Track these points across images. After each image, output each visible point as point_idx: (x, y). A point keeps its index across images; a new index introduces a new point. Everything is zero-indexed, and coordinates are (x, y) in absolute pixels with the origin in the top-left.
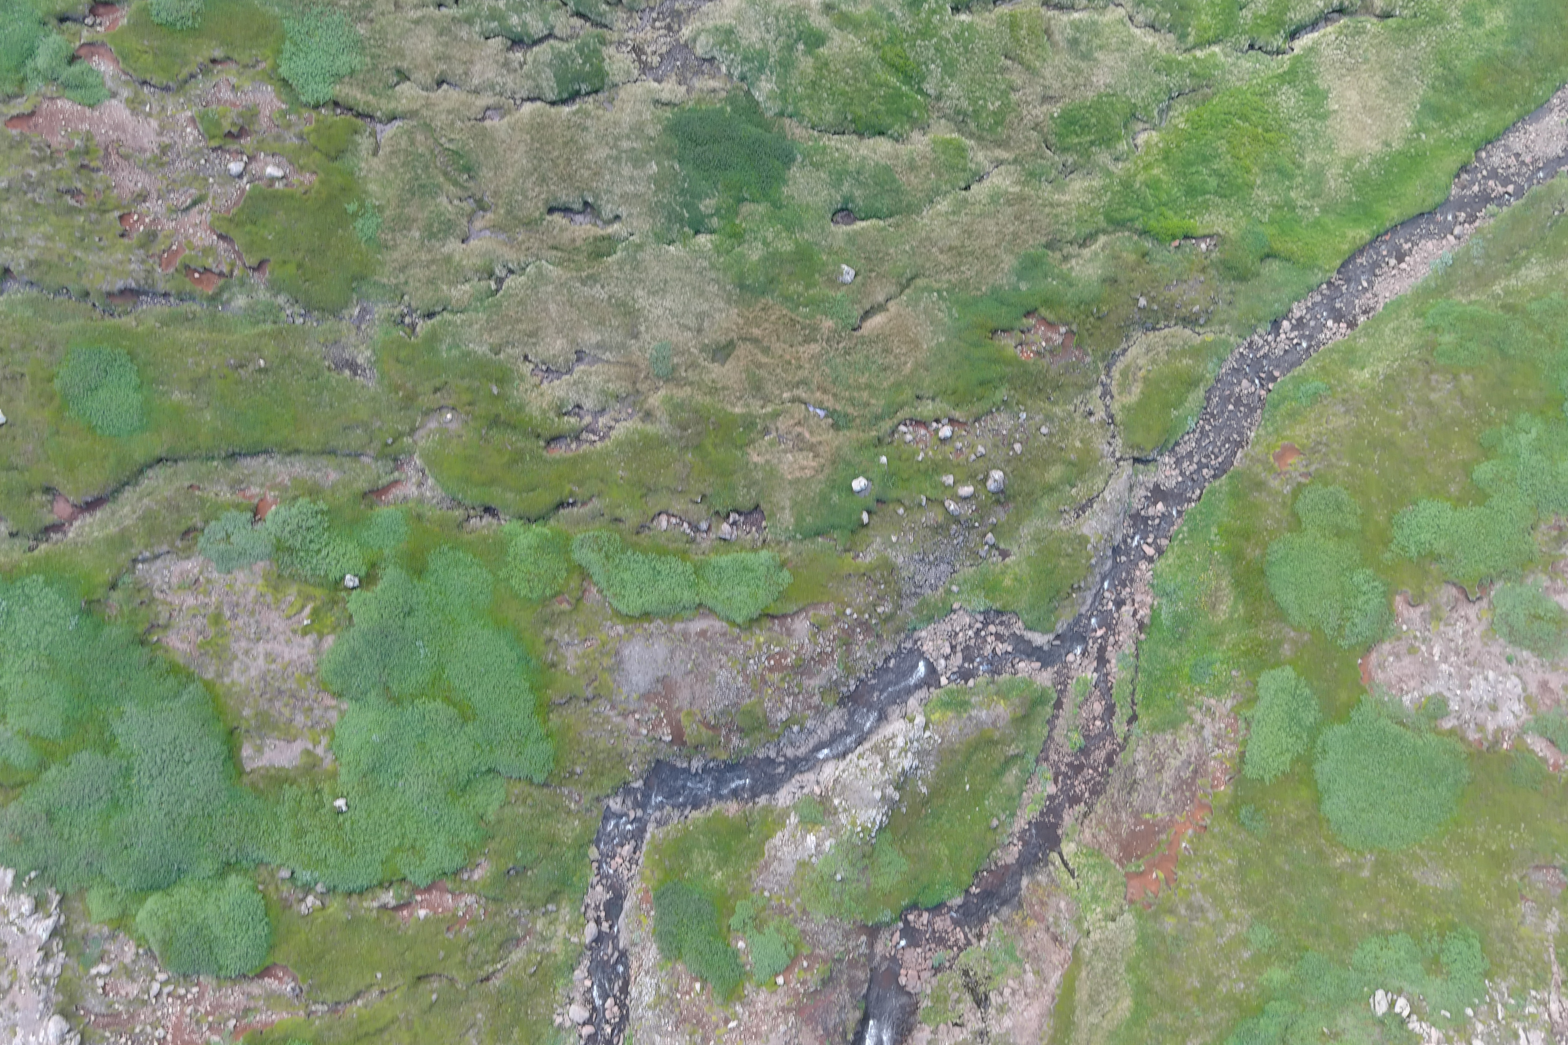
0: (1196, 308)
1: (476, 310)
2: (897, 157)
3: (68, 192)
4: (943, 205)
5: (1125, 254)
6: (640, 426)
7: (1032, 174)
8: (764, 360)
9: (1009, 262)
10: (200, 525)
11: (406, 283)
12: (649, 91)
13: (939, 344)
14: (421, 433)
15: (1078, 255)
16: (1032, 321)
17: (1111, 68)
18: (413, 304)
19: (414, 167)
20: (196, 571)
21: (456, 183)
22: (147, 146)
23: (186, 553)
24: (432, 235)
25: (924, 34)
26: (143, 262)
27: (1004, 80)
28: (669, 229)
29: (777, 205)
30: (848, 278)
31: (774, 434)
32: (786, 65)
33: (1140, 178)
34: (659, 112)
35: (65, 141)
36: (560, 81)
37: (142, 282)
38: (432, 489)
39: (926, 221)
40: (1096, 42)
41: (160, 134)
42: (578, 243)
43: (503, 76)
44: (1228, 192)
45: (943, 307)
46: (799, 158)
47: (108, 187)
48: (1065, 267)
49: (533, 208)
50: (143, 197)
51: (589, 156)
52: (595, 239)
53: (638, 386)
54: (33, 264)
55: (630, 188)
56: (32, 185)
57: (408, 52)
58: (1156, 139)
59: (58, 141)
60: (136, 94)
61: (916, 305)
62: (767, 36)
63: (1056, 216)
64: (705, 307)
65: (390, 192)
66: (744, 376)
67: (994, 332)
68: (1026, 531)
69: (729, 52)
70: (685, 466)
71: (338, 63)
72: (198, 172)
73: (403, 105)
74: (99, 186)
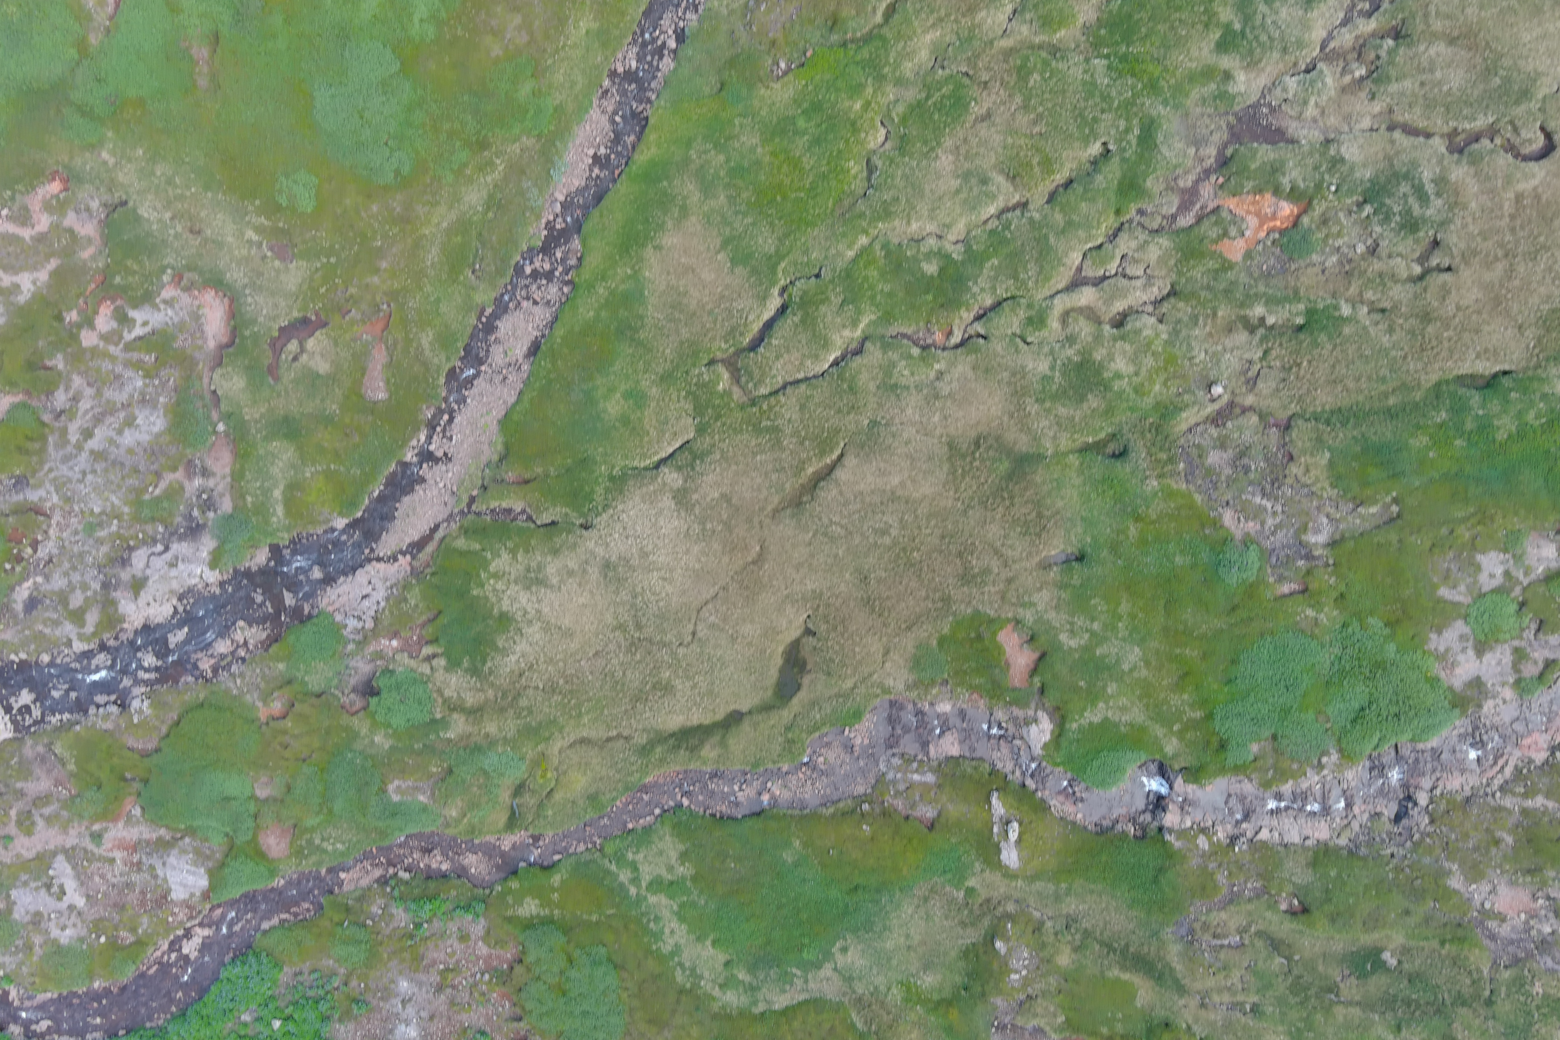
5: (853, 14)
7: (970, 39)
17: (939, 177)
25: (1128, 105)
27: (1034, 111)
33: (870, 91)
40: (963, 194)
44: (782, 124)
58: (870, 138)
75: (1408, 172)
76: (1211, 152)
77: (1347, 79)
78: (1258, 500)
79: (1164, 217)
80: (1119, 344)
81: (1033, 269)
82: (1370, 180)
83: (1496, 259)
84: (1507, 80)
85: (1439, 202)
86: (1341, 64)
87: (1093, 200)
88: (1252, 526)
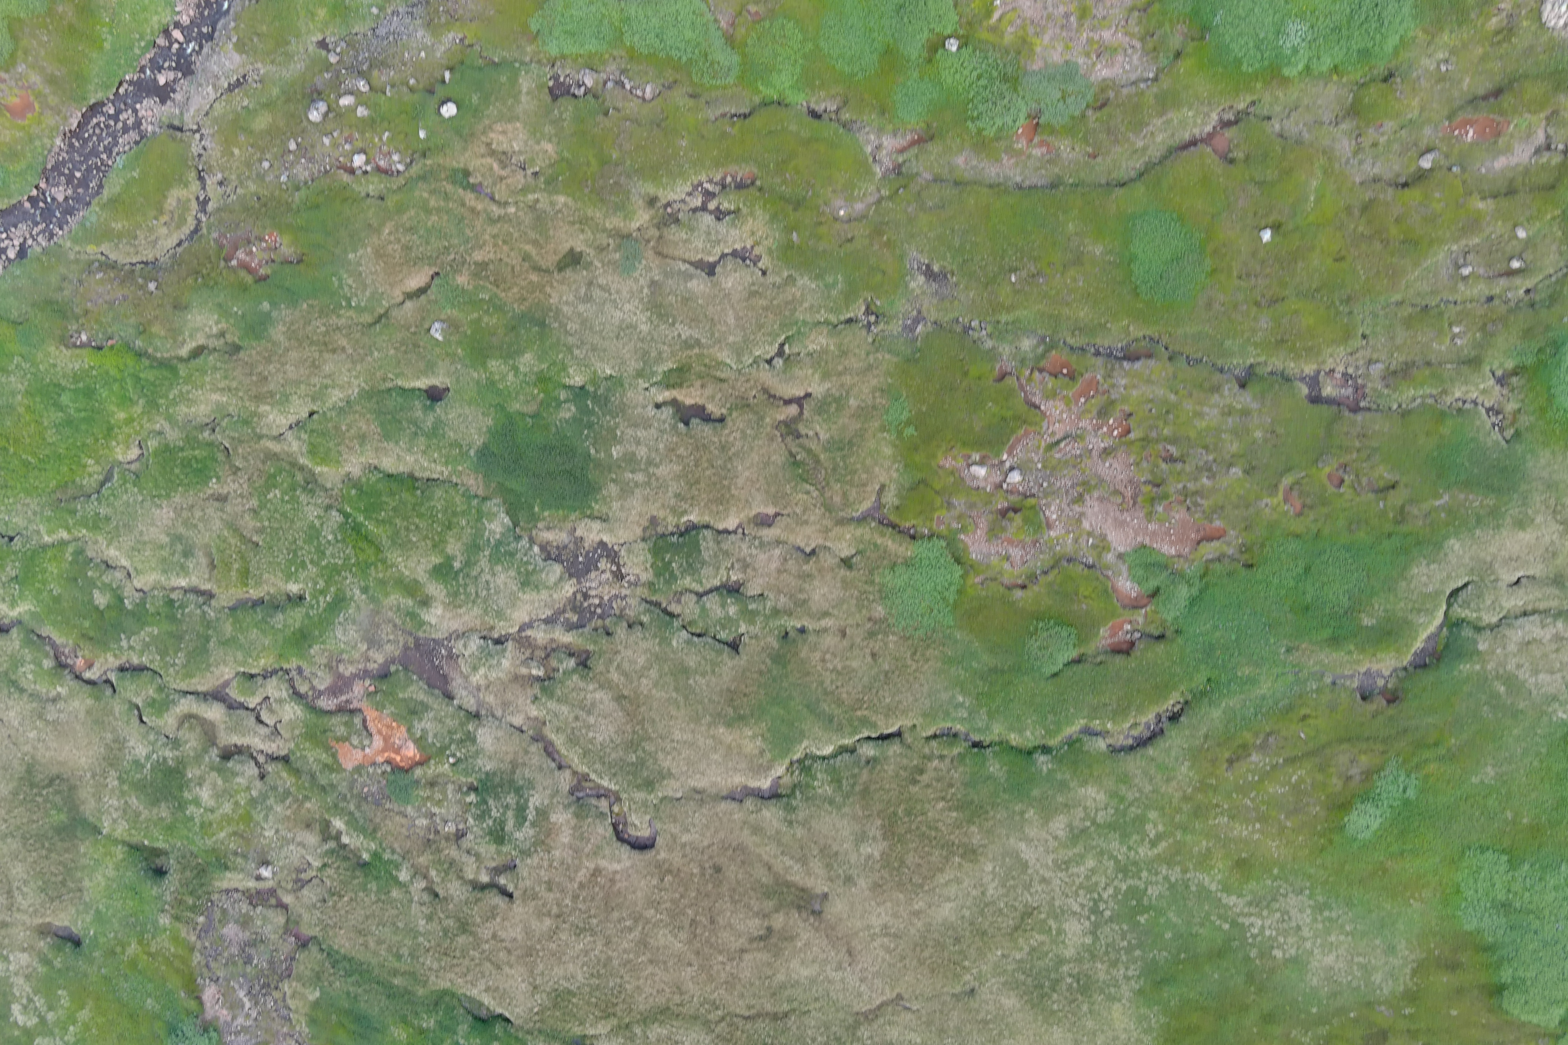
0: (99, 276)
1: (805, 323)
2: (377, 450)
3: (1175, 461)
4: (336, 396)
5: (163, 333)
6: (660, 193)
7: (246, 422)
8: (528, 248)
9: (278, 333)
10: (1090, 112)
11: (868, 354)
12: (611, 531)
13: (355, 251)
14: (871, 199)
15: (209, 337)
16: (262, 272)
17: (153, 524)
18: (864, 332)
19: (846, 469)
20: (1099, 66)
21: (809, 451)
22: (1096, 504)
23: (1105, 86)
24: (837, 400)
25: (336, 570)
26: (1113, 386)
27: (261, 521)
28: (608, 390)
29: (500, 407)
30: (437, 325)
31: (529, 172)
32: (474, 548)
33: (138, 409)
34: (605, 510)
35: (1173, 514)
36: (696, 547)
37: (1117, 366)
38: (868, 142)
39: (356, 382)
40: (165, 553)
41: (1082, 514)
42: (698, 383)
43: (751, 555)
44: (51, 388)
45: (346, 289)
46: (472, 453)
47: (1138, 464)
48: (223, 325)
49: (738, 422)
50: (1106, 452)
51: (677, 468)
52: (681, 385)
53: (657, 234)
54: (1216, 389)
55: (641, 433)
56: (1208, 468)
57: (839, 585)
58: (118, 450)
59: (1179, 515)
60: (1100, 556)
61: (373, 294)
62: (488, 577)
63: (226, 378)
64: (581, 308)
65: (871, 444)
66: (551, 232)
67: (300, 261)
68: (298, 67)
69: (528, 563)
70: (621, 146)
71: (906, 577)
72: (1051, 475)
73: (849, 533)
74: (1145, 464)
75: (522, 787)
76: (379, 658)
77: (524, 671)
78: (241, 994)
79: (313, 688)
80: (214, 774)
81: (180, 659)
82: (487, 774)
83: (549, 914)
84: (642, 763)
85: (531, 832)
86: (528, 653)
87: (264, 632)
88: (224, 1014)
